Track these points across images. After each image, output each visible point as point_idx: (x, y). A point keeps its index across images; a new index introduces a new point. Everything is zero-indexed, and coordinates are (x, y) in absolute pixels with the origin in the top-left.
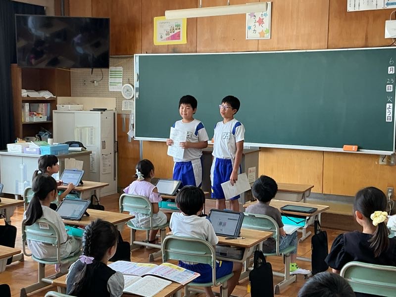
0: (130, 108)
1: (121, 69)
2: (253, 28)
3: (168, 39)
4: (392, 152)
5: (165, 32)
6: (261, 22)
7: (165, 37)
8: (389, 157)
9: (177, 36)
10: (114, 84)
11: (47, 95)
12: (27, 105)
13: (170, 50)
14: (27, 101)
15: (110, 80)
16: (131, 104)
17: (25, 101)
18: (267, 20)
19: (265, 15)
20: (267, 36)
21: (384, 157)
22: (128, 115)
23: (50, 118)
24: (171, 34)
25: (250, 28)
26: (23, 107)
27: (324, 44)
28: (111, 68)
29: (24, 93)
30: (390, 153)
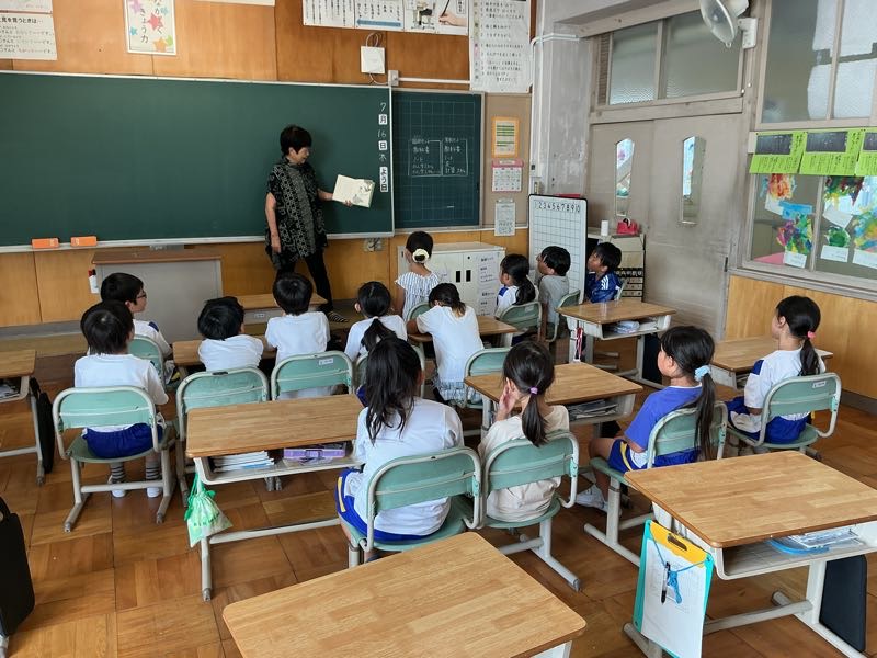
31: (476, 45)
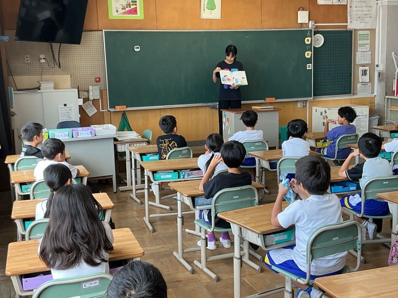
31: (351, 7)
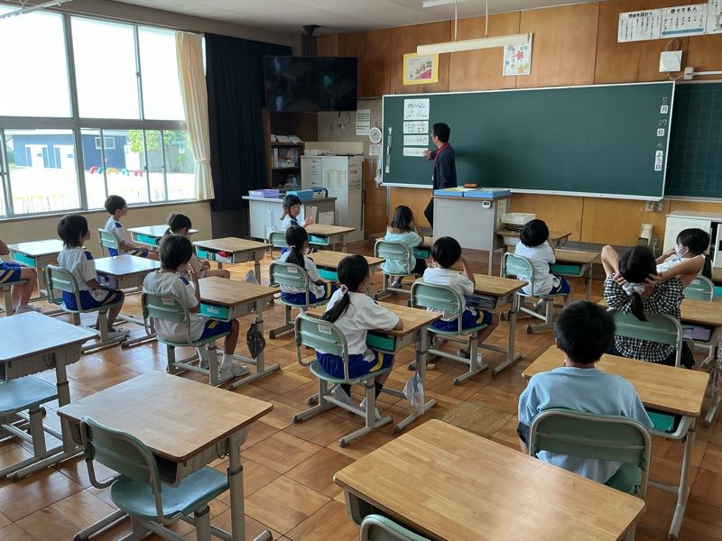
0: (377, 152)
1: (368, 111)
2: (511, 63)
3: (418, 78)
4: (661, 198)
5: (415, 71)
6: (520, 55)
7: (415, 76)
8: (656, 203)
9: (428, 75)
10: (361, 127)
11: (295, 140)
12: (276, 151)
13: (420, 90)
14: (276, 147)
15: (358, 124)
16: (379, 148)
17: (274, 147)
18: (527, 53)
19: (526, 48)
20: (527, 71)
21: (651, 202)
22: (375, 160)
23: (298, 163)
24: (422, 72)
25: (507, 63)
26: (273, 152)
27: (590, 78)
28: (359, 111)
29: (273, 138)
30: (657, 199)
